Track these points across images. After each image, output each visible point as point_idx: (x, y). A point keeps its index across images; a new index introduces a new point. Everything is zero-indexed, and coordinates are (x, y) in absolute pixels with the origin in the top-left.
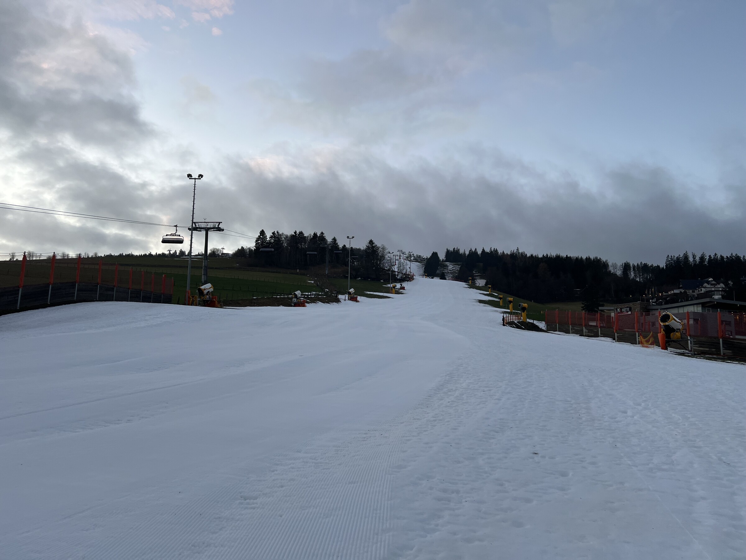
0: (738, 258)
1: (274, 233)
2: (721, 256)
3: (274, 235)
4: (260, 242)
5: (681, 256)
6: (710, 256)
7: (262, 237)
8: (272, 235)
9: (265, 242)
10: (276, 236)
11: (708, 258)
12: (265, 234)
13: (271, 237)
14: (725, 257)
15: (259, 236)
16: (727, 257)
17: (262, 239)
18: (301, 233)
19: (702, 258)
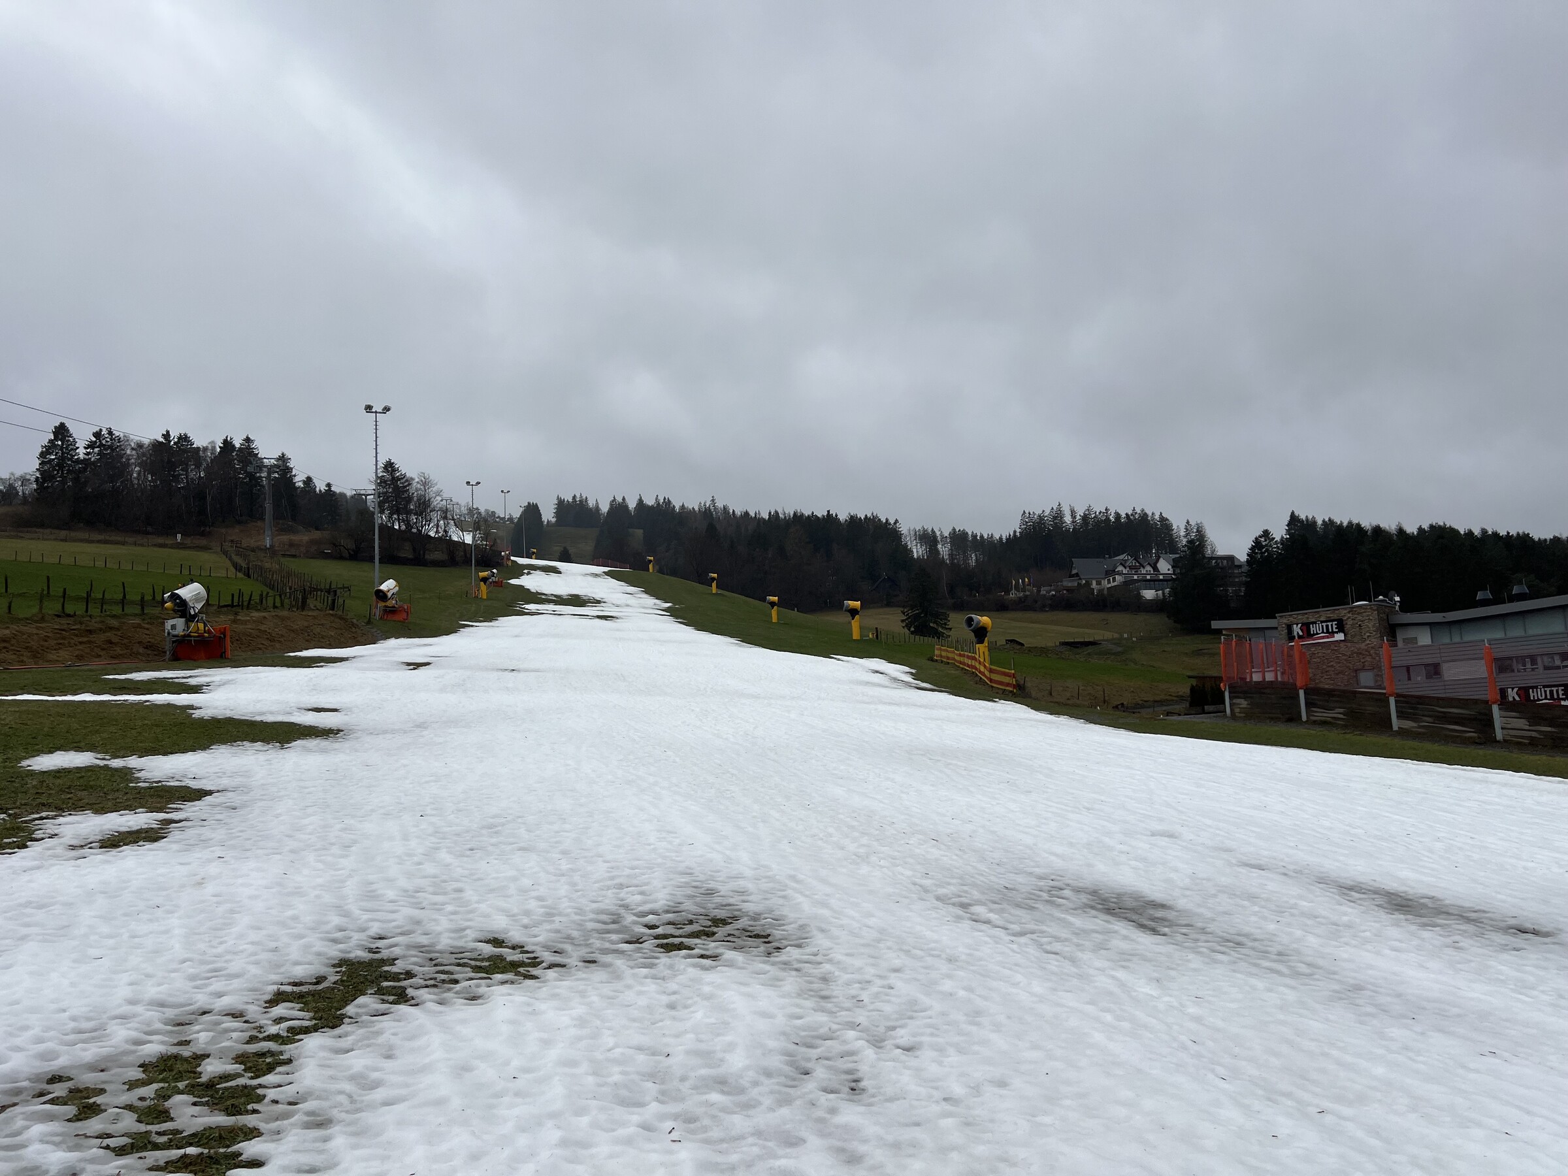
1: (97, 435)
3: (99, 439)
4: (53, 457)
5: (1048, 512)
7: (60, 443)
8: (94, 439)
9: (71, 459)
10: (107, 441)
12: (71, 436)
13: (91, 445)
15: (50, 441)
17: (62, 450)
18: (184, 438)
19: (1086, 516)
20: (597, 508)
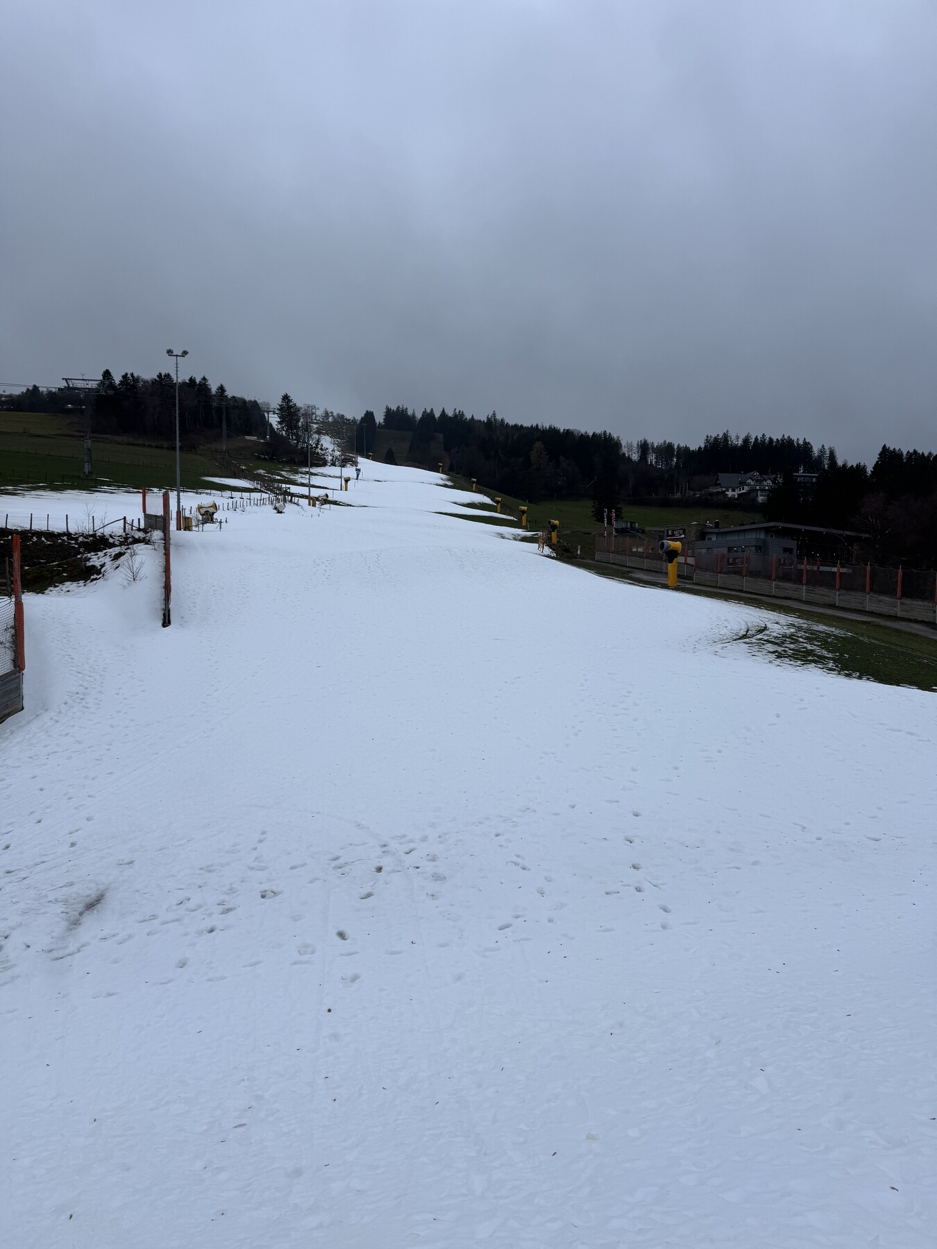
0: (790, 441)
1: (125, 376)
2: (770, 438)
5: (721, 436)
6: (756, 439)
8: (123, 378)
10: (130, 379)
11: (753, 440)
12: (112, 376)
13: (122, 381)
14: (775, 440)
16: (777, 439)
18: (167, 376)
19: (746, 440)
20: (414, 416)
